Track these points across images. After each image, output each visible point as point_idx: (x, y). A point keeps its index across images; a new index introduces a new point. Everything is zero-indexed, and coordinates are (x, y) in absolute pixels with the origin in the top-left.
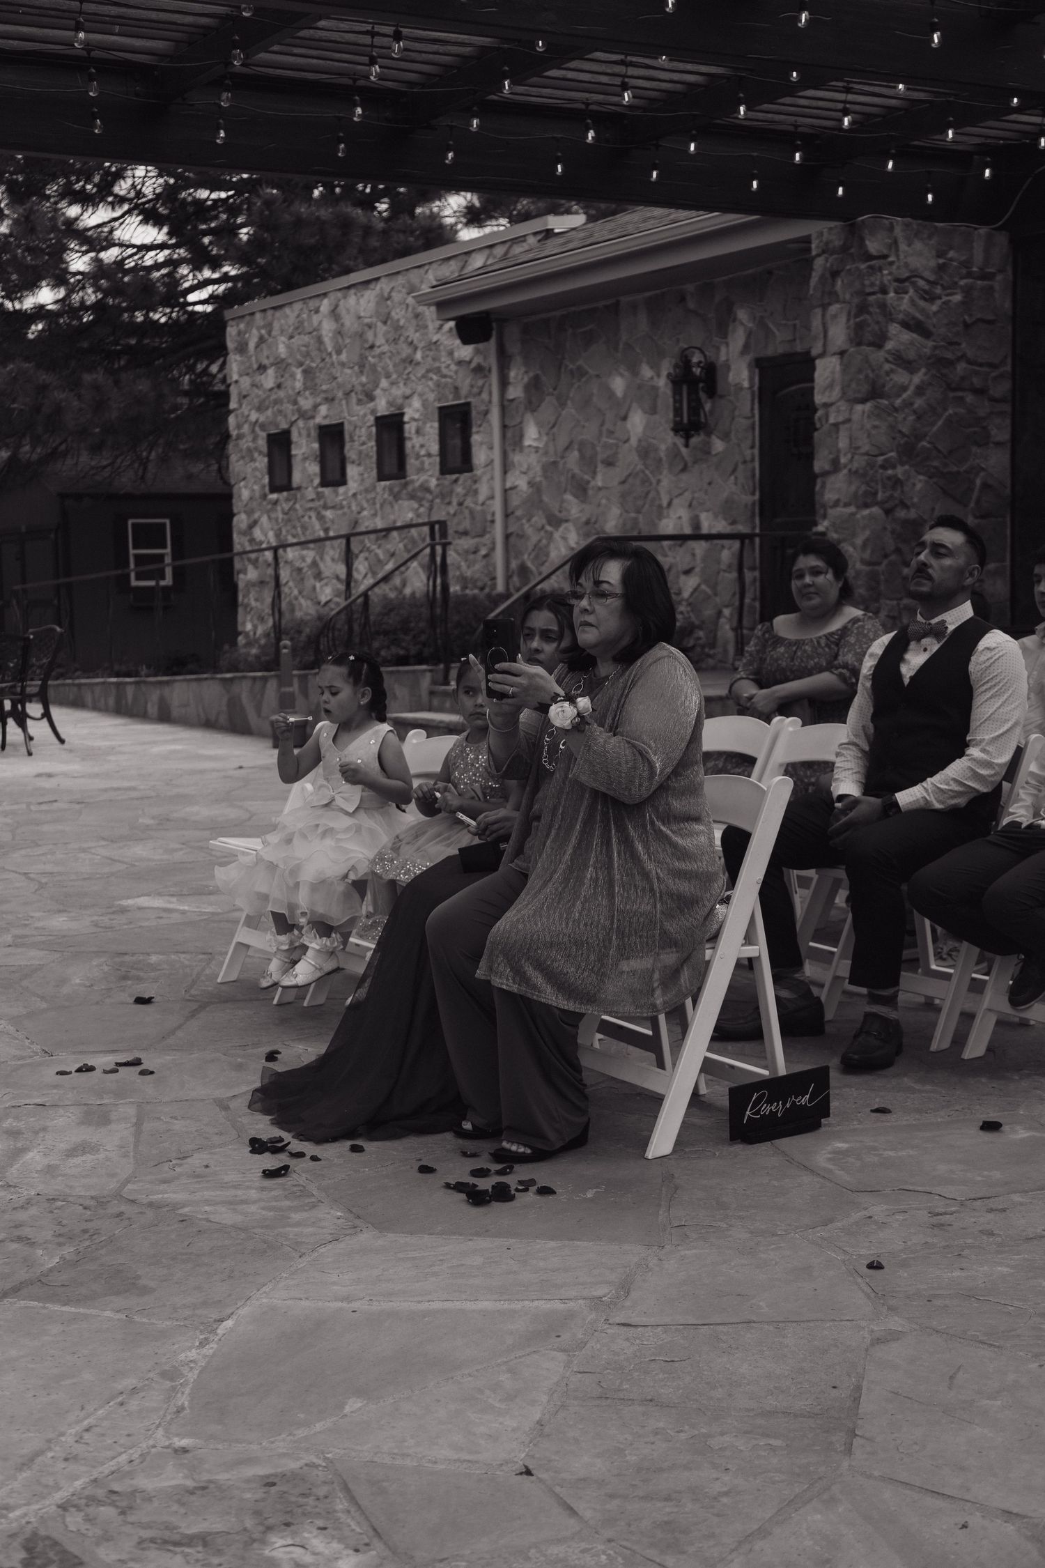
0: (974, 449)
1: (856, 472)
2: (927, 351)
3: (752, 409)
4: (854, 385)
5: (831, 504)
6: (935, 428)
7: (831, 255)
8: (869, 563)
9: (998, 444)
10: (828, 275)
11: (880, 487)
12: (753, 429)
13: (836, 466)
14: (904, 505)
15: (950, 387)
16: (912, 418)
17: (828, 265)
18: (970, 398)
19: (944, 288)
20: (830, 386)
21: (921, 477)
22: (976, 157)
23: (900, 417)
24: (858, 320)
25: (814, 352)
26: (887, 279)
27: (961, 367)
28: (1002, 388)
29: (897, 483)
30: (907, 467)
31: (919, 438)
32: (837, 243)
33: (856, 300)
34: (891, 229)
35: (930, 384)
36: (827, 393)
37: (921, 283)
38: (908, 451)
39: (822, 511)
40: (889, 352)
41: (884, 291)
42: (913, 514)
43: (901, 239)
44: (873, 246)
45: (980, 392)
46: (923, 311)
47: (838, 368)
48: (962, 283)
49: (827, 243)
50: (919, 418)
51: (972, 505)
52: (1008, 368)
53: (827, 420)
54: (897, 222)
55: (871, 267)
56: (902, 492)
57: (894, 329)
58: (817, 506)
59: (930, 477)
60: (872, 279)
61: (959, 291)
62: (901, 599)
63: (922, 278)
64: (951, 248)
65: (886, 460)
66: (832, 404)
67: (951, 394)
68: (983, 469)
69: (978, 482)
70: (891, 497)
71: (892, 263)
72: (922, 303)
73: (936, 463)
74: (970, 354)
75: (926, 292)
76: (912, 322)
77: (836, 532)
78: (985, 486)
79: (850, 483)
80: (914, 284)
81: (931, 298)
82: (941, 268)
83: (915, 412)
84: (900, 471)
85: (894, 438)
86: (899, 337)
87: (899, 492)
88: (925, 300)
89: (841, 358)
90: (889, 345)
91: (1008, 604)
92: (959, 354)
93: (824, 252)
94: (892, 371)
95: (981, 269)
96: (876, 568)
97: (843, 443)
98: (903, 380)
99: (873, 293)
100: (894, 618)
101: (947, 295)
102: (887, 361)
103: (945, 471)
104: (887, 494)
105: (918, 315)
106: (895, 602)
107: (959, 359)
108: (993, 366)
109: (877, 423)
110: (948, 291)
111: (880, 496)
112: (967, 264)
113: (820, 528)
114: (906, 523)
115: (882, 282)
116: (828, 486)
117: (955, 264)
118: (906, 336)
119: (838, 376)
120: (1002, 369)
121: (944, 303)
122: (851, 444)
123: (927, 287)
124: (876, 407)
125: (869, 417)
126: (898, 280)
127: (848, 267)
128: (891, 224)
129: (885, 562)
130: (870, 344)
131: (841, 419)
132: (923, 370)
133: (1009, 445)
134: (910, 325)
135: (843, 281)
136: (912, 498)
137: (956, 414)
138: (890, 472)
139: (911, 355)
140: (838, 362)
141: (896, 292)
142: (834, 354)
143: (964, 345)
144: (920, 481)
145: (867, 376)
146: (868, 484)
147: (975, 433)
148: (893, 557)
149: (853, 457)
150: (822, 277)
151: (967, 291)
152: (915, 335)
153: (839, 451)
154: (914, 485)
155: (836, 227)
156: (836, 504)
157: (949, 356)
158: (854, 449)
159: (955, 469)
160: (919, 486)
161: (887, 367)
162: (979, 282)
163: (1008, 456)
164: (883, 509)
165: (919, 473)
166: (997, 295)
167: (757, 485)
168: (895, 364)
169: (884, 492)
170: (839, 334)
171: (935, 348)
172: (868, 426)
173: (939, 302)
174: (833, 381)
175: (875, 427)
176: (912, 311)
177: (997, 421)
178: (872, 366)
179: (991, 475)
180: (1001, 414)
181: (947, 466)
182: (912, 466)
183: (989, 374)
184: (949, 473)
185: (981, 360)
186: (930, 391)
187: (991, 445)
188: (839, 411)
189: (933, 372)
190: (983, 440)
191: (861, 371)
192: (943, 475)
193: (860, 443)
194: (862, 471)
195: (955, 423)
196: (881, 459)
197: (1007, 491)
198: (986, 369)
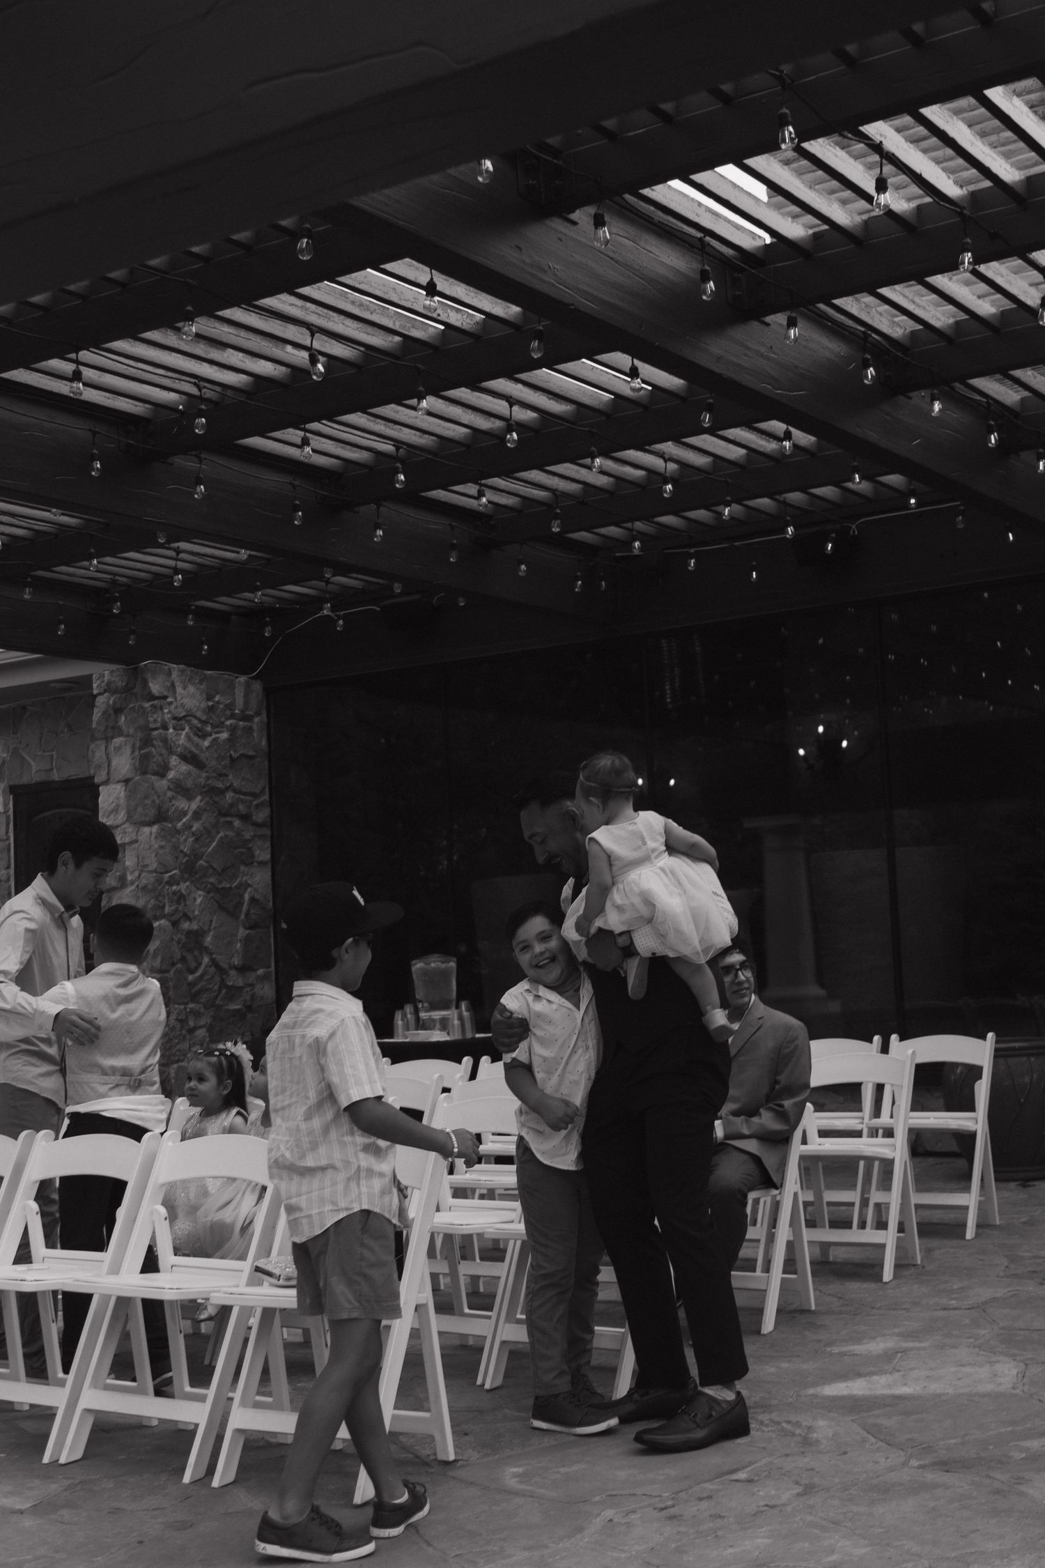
0: (242, 868)
1: (144, 888)
2: (202, 781)
3: (7, 832)
4: (140, 809)
6: (210, 849)
7: (113, 694)
9: (261, 863)
10: (111, 712)
11: (166, 901)
12: (9, 850)
13: (122, 883)
14: (187, 917)
15: (221, 814)
16: (191, 839)
17: (111, 702)
18: (237, 823)
19: (213, 726)
20: (116, 810)
21: (200, 892)
22: (233, 617)
23: (182, 838)
24: (142, 752)
25: (98, 780)
26: (167, 717)
27: (229, 796)
28: (262, 815)
29: (180, 898)
30: (188, 883)
31: (197, 857)
32: (120, 684)
33: (140, 735)
34: (169, 673)
35: (205, 810)
36: (112, 817)
37: (195, 722)
38: (190, 870)
40: (170, 781)
41: (165, 728)
42: (195, 926)
43: (177, 684)
44: (155, 687)
45: (245, 818)
46: (197, 745)
47: (123, 794)
48: (228, 723)
49: (109, 684)
50: (197, 840)
51: (243, 917)
52: (266, 797)
54: (174, 668)
55: (154, 706)
56: (185, 905)
57: (174, 761)
59: (208, 892)
60: (155, 716)
61: (225, 729)
62: (187, 1004)
63: (195, 717)
64: (217, 693)
65: (171, 877)
67: (222, 820)
68: (249, 885)
69: (247, 896)
70: (176, 910)
71: (171, 703)
72: (196, 739)
73: (212, 880)
74: (236, 784)
75: (198, 728)
76: (189, 755)
78: (253, 900)
80: (189, 722)
81: (204, 736)
82: (211, 709)
83: (193, 834)
84: (183, 887)
85: (177, 858)
86: (178, 768)
87: (183, 905)
88: (199, 737)
89: (126, 785)
90: (171, 775)
91: (275, 1006)
92: (227, 784)
93: (105, 691)
94: (173, 798)
95: (242, 712)
96: (166, 975)
97: (130, 861)
98: (183, 806)
99: (156, 729)
100: (181, 1021)
101: (216, 733)
102: (169, 788)
103: (220, 886)
104: (174, 907)
105: (193, 749)
106: (182, 1007)
107: (227, 789)
108: (255, 796)
109: (163, 843)
110: (218, 729)
111: (167, 910)
112: (230, 706)
114: (189, 933)
115: (163, 720)
117: (221, 706)
118: (184, 767)
119: (122, 801)
120: (262, 799)
121: (214, 739)
122: (138, 863)
123: (199, 725)
124: (162, 829)
125: (156, 837)
126: (175, 718)
127: (131, 705)
128: (169, 670)
129: (173, 969)
130: (155, 774)
131: (127, 840)
132: (199, 798)
133: (270, 865)
134: (190, 758)
135: (126, 718)
136: (194, 911)
137: (226, 836)
138: (174, 888)
139: (189, 783)
140: (123, 789)
141: (174, 728)
142: (119, 782)
143: (230, 777)
144: (199, 896)
145: (153, 802)
146: (157, 899)
147: (242, 853)
148: (179, 966)
149: (140, 875)
150: (105, 713)
151: (233, 729)
152: (191, 767)
153: (125, 869)
154: (195, 899)
155: (118, 669)
157: (219, 785)
158: (142, 867)
159: (228, 885)
160: (199, 900)
161: (169, 794)
162: (241, 723)
163: (270, 874)
164: (170, 921)
165: (199, 889)
166: (255, 735)
168: (176, 792)
169: (170, 906)
170: (123, 763)
171: (208, 778)
172: (156, 846)
173: (210, 739)
174: (118, 806)
175: (162, 847)
176: (188, 745)
177: (259, 843)
178: (156, 792)
179: (256, 890)
180: (262, 837)
181: (220, 882)
182: (192, 882)
183: (251, 802)
184: (223, 888)
185: (244, 790)
186: (204, 817)
187: (255, 864)
188: (125, 833)
189: (207, 799)
190: (249, 860)
191: (146, 797)
192: (217, 890)
193: (147, 862)
194: (150, 887)
195: (226, 844)
196: (166, 876)
197: (270, 905)
198: (249, 798)
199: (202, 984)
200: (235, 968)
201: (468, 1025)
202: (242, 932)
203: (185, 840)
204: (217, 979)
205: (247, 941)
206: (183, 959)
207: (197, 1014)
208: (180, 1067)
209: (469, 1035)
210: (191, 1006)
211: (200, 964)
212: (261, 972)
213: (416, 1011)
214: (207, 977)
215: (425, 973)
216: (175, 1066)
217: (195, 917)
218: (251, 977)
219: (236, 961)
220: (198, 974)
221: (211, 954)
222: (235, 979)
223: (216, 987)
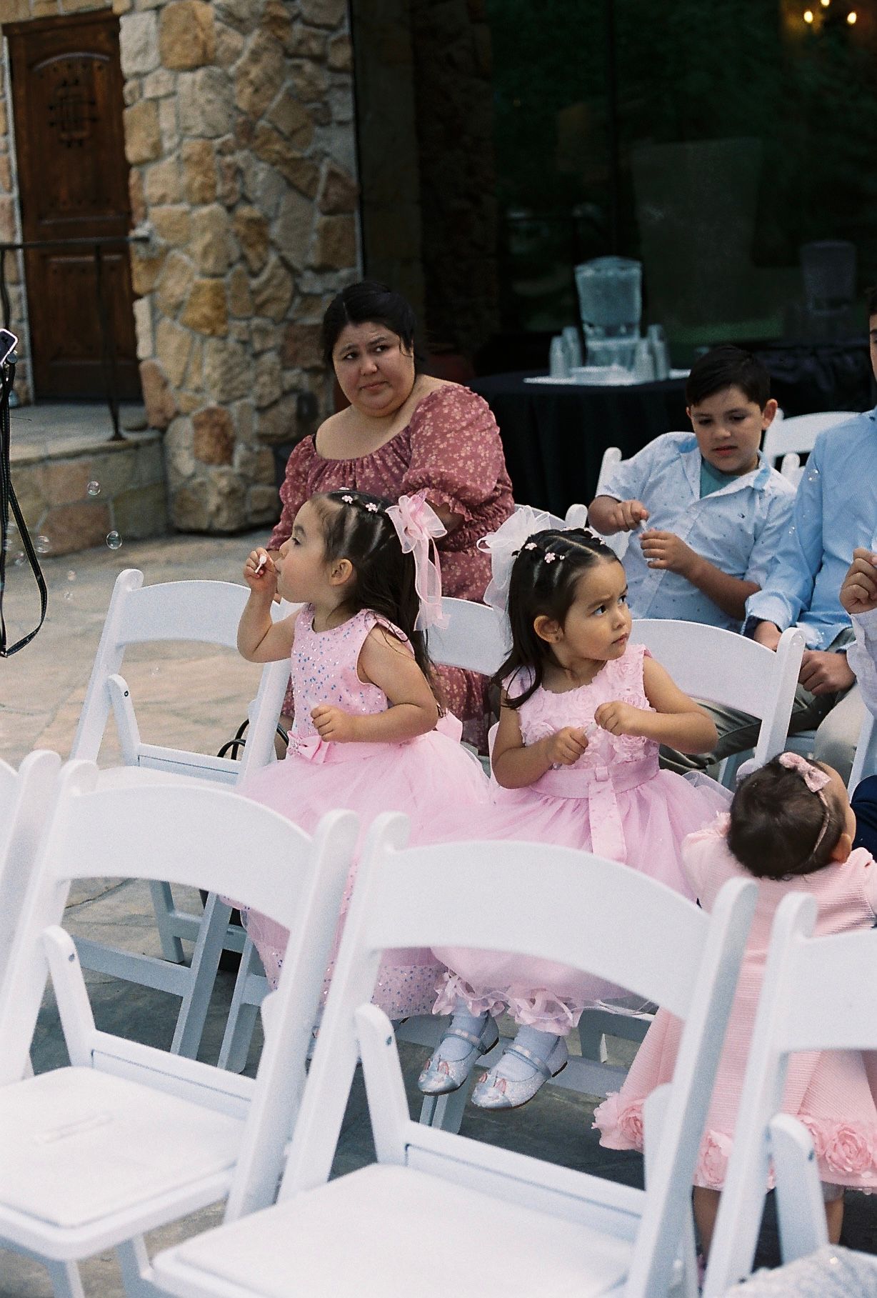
0: (318, 130)
1: (188, 160)
4: (178, 48)
5: (155, 200)
6: (274, 105)
8: (214, 276)
9: (342, 124)
11: (217, 177)
12: (5, 110)
13: (157, 153)
14: (246, 200)
15: (288, 54)
16: (249, 90)
18: (309, 67)
20: (144, 51)
21: (263, 165)
23: (236, 88)
25: (117, 9)
27: (298, 27)
28: (342, 56)
29: (238, 172)
30: (246, 153)
31: (259, 115)
35: (266, 49)
36: (139, 59)
38: (247, 132)
39: (141, 210)
40: (218, 7)
42: (256, 212)
45: (319, 60)
47: (153, 27)
50: (256, 91)
51: (319, 198)
52: (345, 31)
53: (141, 95)
56: (244, 183)
58: (134, 205)
59: (273, 164)
62: (248, 319)
65: (224, 144)
66: (146, 74)
67: (289, 62)
68: (327, 155)
69: (324, 170)
70: (232, 191)
73: (277, 147)
74: (307, 11)
77: (163, 236)
78: (332, 175)
79: (180, 174)
83: (251, 83)
84: (239, 157)
85: (230, 116)
87: (240, 183)
89: (157, 15)
92: (295, 12)
94: (223, 31)
97: (166, 121)
98: (235, 43)
100: (243, 343)
102: (217, 19)
103: (290, 155)
104: (228, 187)
106: (244, 323)
107: (294, 19)
108: (332, 28)
109: (211, 96)
111: (219, 190)
113: (140, 232)
114: (251, 222)
116: (148, 177)
119: (153, 38)
120: (340, 33)
122: (177, 124)
124: (210, 77)
125: (202, 89)
129: (230, 274)
131: (161, 92)
132: (257, 32)
133: (352, 125)
136: (254, 191)
137: (294, 86)
138: (228, 159)
139: (244, 12)
140: (154, 19)
142: (147, 10)
144: (263, 169)
146: (205, 176)
147: (316, 110)
148: (239, 267)
149: (181, 141)
153: (161, 133)
154: (256, 174)
156: (162, 200)
157: (284, 13)
158: (183, 131)
159: (299, 155)
160: (261, 176)
161: (218, 25)
163: (351, 138)
164: (223, 204)
165: (259, 160)
167: (15, 180)
168: (226, 23)
169: (224, 184)
172: (202, 100)
174: (147, 44)
175: (210, 102)
177: (338, 94)
178: (200, 24)
179: (335, 161)
180: (342, 86)
181: (289, 149)
182: (251, 151)
183: (326, 37)
184: (294, 159)
185: (317, 21)
186: (266, 58)
187: (334, 125)
188: (158, 82)
189: (268, 33)
190: (323, 119)
191: (186, 30)
192: (286, 162)
193: (190, 122)
194: (195, 158)
195: (294, 97)
196: (217, 142)
197: (354, 182)
198: (323, 32)
199: (267, 293)
200: (311, 268)
201: (662, 361)
202: (319, 220)
203: (241, 91)
204: (289, 284)
205: (326, 231)
206: (243, 258)
207: (263, 332)
208: (244, 406)
209: (662, 376)
210: (256, 321)
211: (265, 264)
212: (343, 272)
213: (582, 338)
214: (275, 282)
215: (596, 284)
216: (238, 404)
217: (257, 200)
218: (331, 280)
219: (313, 259)
220: (264, 276)
221: (279, 250)
222: (312, 284)
223: (288, 296)
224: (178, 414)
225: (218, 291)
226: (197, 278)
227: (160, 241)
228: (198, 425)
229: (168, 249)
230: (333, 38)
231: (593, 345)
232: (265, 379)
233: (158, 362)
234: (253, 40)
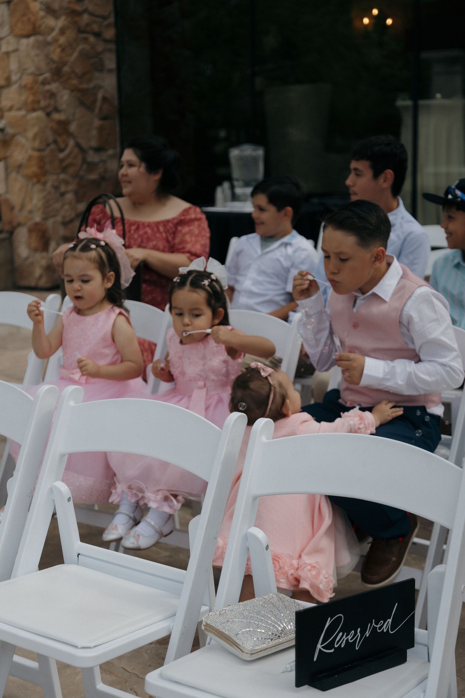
0: (96, 74)
1: (25, 87)
2: (65, 4)
4: (19, 25)
5: (7, 108)
6: (72, 58)
8: (39, 150)
9: (110, 71)
11: (41, 97)
13: (8, 83)
14: (57, 110)
15: (80, 31)
16: (58, 50)
18: (92, 39)
20: (1, 25)
21: (66, 91)
23: (52, 48)
27: (86, 16)
28: (110, 33)
29: (52, 95)
30: (57, 84)
31: (64, 64)
35: (68, 27)
38: (58, 73)
39: (0, 113)
40: (42, 2)
42: (63, 117)
45: (97, 35)
47: (6, 13)
50: (63, 50)
51: (97, 110)
52: (112, 20)
56: (56, 101)
59: (72, 91)
62: (58, 174)
65: (45, 79)
66: (2, 39)
67: (81, 36)
68: (102, 87)
69: (100, 95)
70: (49, 106)
73: (74, 82)
74: (91, 8)
77: (12, 128)
78: (105, 99)
79: (21, 94)
84: (53, 87)
85: (48, 64)
87: (53, 101)
89: (8, 5)
92: (84, 8)
94: (44, 17)
96: (43, 153)
97: (13, 65)
98: (51, 23)
100: (55, 187)
102: (41, 10)
103: (80, 87)
104: (47, 102)
106: (56, 177)
107: (84, 11)
108: (104, 18)
109: (38, 52)
111: (42, 104)
114: (59, 122)
116: (3, 96)
119: (6, 18)
120: (109, 21)
122: (19, 67)
124: (36, 41)
125: (32, 47)
129: (48, 150)
131: (11, 48)
132: (63, 17)
133: (115, 72)
136: (61, 105)
137: (84, 49)
138: (47, 87)
139: (56, 6)
140: (6, 8)
142: (3, 3)
144: (67, 93)
146: (35, 96)
147: (96, 62)
148: (53, 146)
149: (21, 76)
153: (10, 72)
154: (62, 96)
156: (11, 109)
157: (78, 8)
158: (22, 71)
159: (86, 87)
160: (65, 97)
161: (42, 13)
163: (115, 79)
164: (44, 112)
165: (65, 89)
168: (46, 12)
169: (45, 101)
172: (33, 54)
174: (3, 22)
175: (36, 55)
177: (108, 55)
178: (31, 12)
179: (106, 91)
180: (110, 50)
181: (81, 83)
182: (60, 83)
183: (102, 23)
184: (83, 89)
185: (96, 13)
186: (68, 32)
187: (105, 71)
188: (8, 43)
189: (70, 19)
190: (100, 67)
191: (23, 15)
192: (79, 90)
193: (26, 66)
194: (29, 86)
195: (84, 55)
196: (41, 78)
197: (116, 102)
198: (99, 20)
199: (68, 161)
200: (92, 148)
202: (97, 123)
203: (54, 50)
204: (80, 157)
205: (101, 129)
207: (66, 182)
208: (55, 221)
210: (62, 176)
211: (66, 146)
212: (110, 152)
213: (232, 188)
214: (72, 155)
215: (240, 158)
216: (52, 220)
217: (63, 110)
218: (104, 156)
219: (94, 143)
220: (67, 152)
221: (75, 138)
222: (92, 157)
223: (80, 163)
224: (19, 225)
225: (41, 159)
226: (30, 152)
227: (10, 131)
228: (30, 231)
229: (14, 136)
230: (106, 23)
231: (239, 191)
232: (67, 207)
233: (9, 196)
234: (61, 22)
